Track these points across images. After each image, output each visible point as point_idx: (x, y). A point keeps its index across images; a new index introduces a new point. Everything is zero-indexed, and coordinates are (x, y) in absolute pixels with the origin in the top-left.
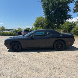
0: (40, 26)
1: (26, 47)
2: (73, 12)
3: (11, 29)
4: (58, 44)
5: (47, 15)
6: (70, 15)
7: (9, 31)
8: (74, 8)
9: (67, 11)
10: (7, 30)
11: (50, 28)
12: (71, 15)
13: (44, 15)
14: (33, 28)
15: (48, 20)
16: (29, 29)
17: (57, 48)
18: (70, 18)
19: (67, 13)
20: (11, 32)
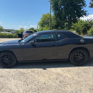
0: (46, 26)
1: (23, 60)
2: (90, 7)
3: (12, 29)
4: (77, 55)
5: (56, 12)
6: (84, 11)
7: (9, 32)
8: (91, 2)
9: (81, 6)
10: (6, 30)
11: (60, 28)
12: (86, 11)
13: (51, 11)
14: (38, 28)
15: (57, 17)
16: (33, 29)
17: (75, 60)
18: (85, 14)
19: (81, 8)
20: (11, 33)
